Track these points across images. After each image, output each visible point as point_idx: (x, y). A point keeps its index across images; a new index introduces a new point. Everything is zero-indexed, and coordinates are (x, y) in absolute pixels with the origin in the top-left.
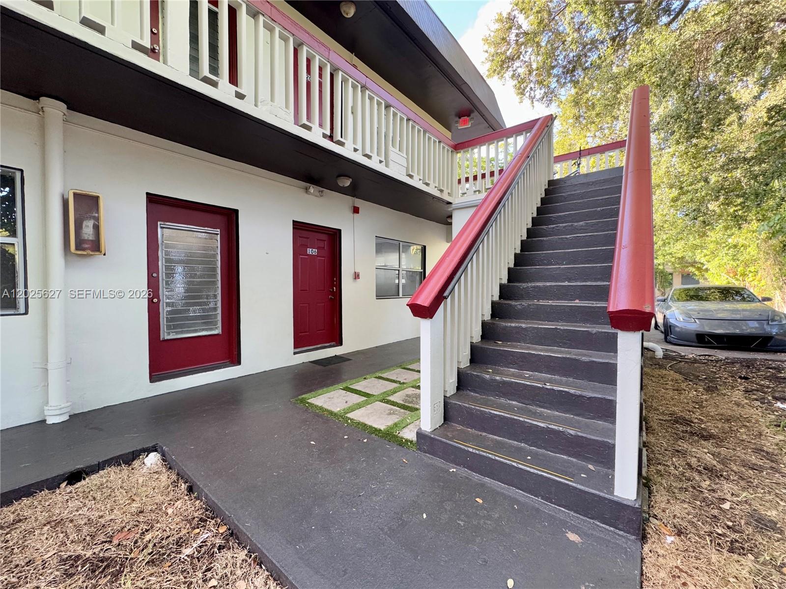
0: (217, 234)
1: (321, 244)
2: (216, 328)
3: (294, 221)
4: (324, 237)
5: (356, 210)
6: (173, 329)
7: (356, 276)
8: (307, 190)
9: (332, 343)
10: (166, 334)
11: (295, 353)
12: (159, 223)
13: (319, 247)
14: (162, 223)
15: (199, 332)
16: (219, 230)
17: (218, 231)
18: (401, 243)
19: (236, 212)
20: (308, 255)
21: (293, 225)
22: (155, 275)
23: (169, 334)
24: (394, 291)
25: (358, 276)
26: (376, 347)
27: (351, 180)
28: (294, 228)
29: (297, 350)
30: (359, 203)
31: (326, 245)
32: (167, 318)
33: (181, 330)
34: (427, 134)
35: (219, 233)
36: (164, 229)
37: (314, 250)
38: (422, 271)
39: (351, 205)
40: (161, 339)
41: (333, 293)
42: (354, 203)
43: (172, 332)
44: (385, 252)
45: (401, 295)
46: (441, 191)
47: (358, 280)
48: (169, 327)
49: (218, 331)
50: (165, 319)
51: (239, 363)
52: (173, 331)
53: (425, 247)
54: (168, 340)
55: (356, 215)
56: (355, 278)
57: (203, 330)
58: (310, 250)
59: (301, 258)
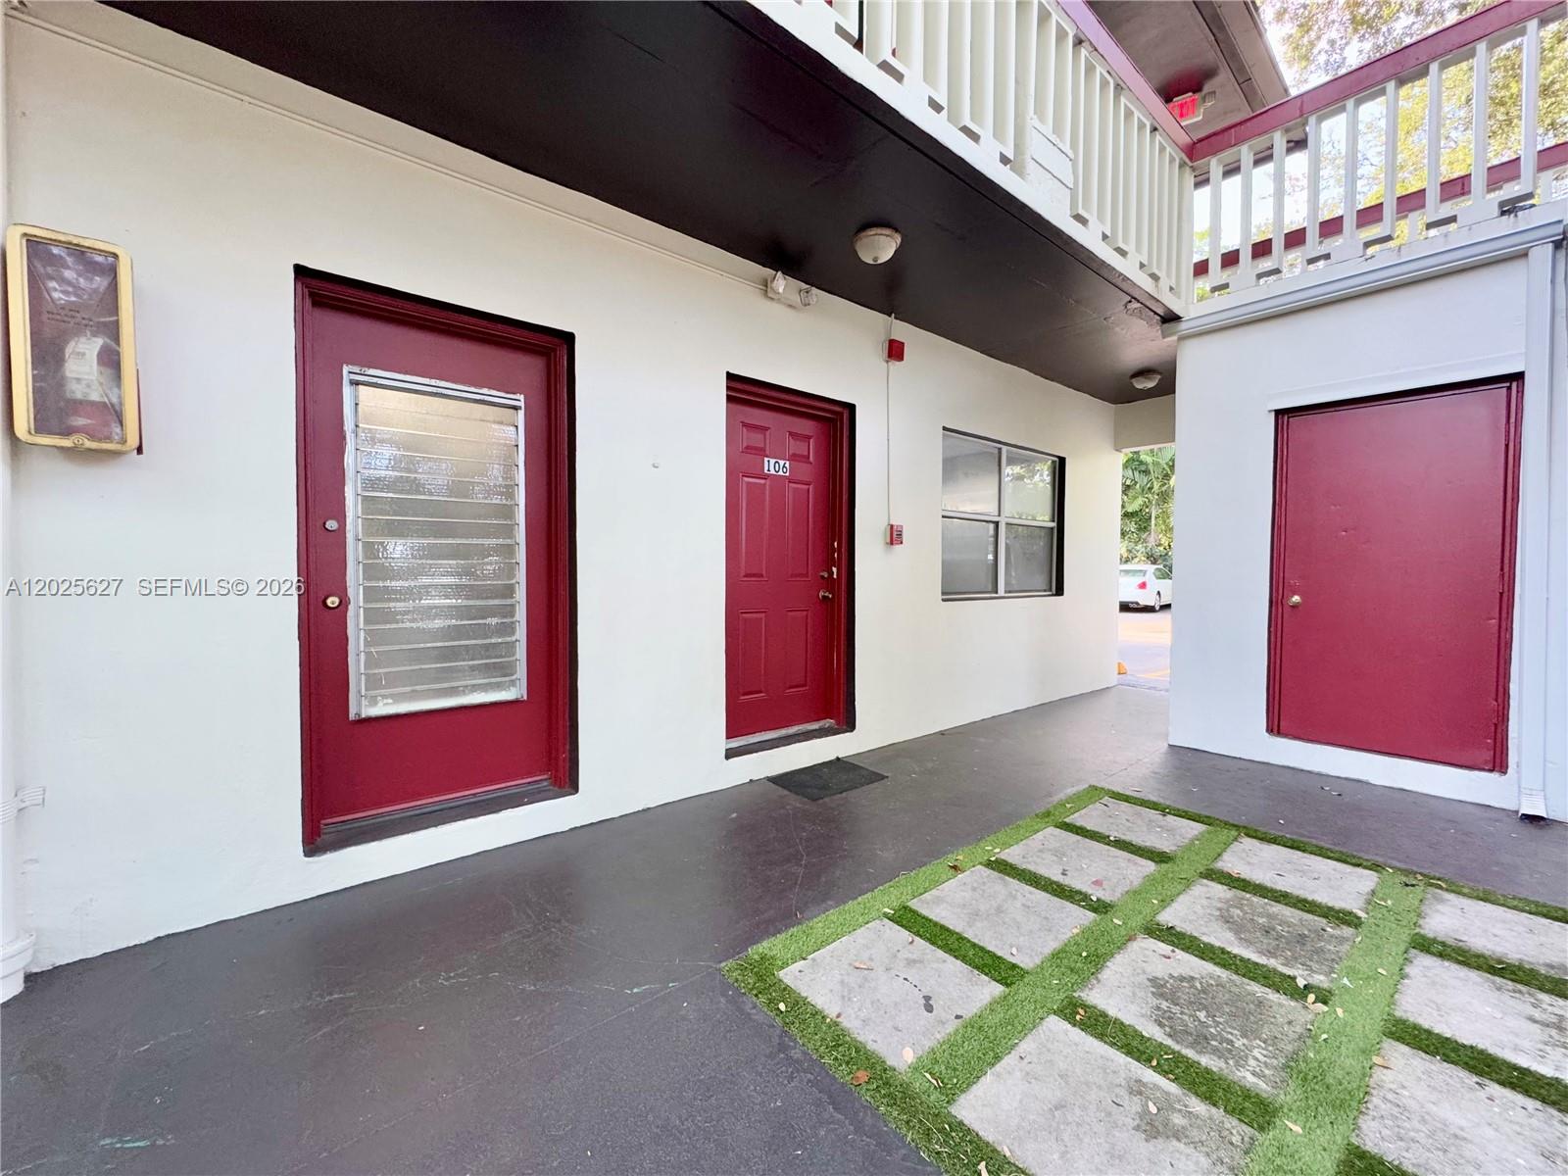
0: (516, 408)
1: (800, 448)
2: (513, 683)
3: (730, 377)
4: (806, 426)
5: (895, 351)
6: (384, 688)
7: (894, 536)
8: (766, 285)
9: (828, 723)
10: (364, 702)
11: (730, 754)
12: (346, 369)
13: (794, 455)
14: (356, 369)
15: (464, 693)
16: (522, 397)
17: (520, 400)
18: (1005, 449)
19: (568, 339)
20: (766, 477)
21: (728, 388)
22: (332, 525)
23: (373, 702)
24: (984, 580)
25: (900, 535)
26: (942, 733)
27: (899, 240)
28: (730, 399)
29: (736, 743)
30: (902, 331)
31: (812, 449)
32: (368, 654)
33: (408, 689)
34: (1123, 100)
35: (522, 404)
36: (361, 387)
37: (782, 463)
38: (1054, 525)
39: (883, 338)
40: (352, 716)
41: (829, 584)
42: (889, 330)
43: (384, 697)
44: (966, 474)
45: (1001, 591)
46: (1155, 277)
47: (897, 547)
48: (373, 682)
49: (514, 690)
50: (363, 656)
51: (574, 788)
52: (383, 692)
53: (1062, 461)
54: (369, 720)
55: (895, 365)
56: (892, 543)
57: (475, 688)
58: (772, 461)
59: (748, 483)
